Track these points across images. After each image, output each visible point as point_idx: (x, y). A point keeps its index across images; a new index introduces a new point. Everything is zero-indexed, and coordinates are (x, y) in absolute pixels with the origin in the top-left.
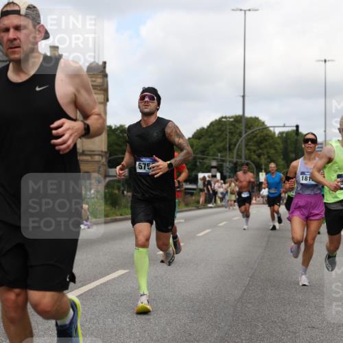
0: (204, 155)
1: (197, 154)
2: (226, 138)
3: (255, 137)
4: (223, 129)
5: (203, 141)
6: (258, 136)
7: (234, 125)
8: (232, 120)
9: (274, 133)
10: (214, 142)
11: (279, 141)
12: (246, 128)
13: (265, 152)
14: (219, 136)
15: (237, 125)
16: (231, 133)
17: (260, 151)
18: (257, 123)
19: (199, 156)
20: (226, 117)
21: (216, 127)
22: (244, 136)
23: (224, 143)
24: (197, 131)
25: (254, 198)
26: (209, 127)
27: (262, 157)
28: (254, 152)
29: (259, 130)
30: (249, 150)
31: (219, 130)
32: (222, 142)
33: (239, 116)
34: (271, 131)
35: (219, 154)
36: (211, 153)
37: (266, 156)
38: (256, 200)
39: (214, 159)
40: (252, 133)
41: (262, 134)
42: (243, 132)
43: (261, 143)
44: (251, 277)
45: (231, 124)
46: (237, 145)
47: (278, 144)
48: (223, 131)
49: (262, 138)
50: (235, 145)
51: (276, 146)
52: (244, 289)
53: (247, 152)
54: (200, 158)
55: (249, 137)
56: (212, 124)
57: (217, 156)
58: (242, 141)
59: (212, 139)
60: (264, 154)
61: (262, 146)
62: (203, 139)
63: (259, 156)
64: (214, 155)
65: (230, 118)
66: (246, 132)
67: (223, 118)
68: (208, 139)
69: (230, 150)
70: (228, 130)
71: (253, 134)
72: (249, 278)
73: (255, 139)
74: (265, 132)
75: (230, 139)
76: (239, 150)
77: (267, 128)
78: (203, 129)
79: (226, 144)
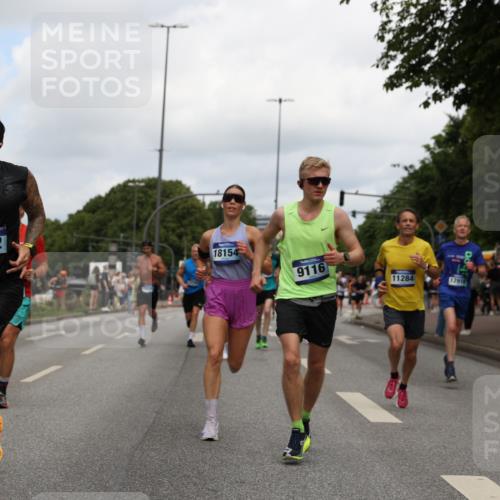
0: (99, 236)
1: (89, 234)
2: (133, 211)
3: (176, 208)
4: (129, 198)
5: (98, 216)
6: (180, 207)
7: (145, 193)
8: (142, 184)
9: (204, 203)
10: (116, 216)
11: (210, 215)
12: (162, 196)
13: (188, 231)
14: (123, 208)
15: (150, 192)
16: (141, 204)
17: (182, 229)
18: (178, 190)
19: (92, 237)
20: (134, 181)
21: (119, 195)
22: (159, 207)
23: (130, 218)
24: (91, 200)
25: (170, 298)
26: (108, 195)
27: (184, 238)
28: (173, 230)
29: (182, 199)
30: (165, 227)
31: (124, 199)
32: (126, 217)
33: (154, 179)
34: (198, 201)
35: (122, 235)
36: (110, 232)
37: (190, 237)
38: (172, 300)
39: (114, 242)
40: (171, 203)
41: (186, 205)
42: (159, 202)
43: (184, 217)
44: (157, 412)
45: (141, 190)
46: (149, 220)
47: (208, 219)
48: (130, 200)
49: (185, 211)
50: (146, 221)
51: (206, 221)
52: (146, 430)
53: (163, 230)
54: (92, 241)
55: (167, 209)
56: (113, 191)
57: (119, 237)
58: (155, 216)
59: (111, 212)
60: (187, 235)
61: (185, 222)
62: (99, 212)
63: (180, 237)
64: (115, 235)
65: (139, 181)
66: (162, 202)
67: (129, 181)
68: (107, 213)
69: (139, 228)
70: (136, 201)
71: (173, 206)
72: (154, 415)
73: (176, 212)
74: (190, 202)
75: (139, 213)
76: (152, 227)
77: (192, 197)
78: (99, 197)
79: (132, 220)
